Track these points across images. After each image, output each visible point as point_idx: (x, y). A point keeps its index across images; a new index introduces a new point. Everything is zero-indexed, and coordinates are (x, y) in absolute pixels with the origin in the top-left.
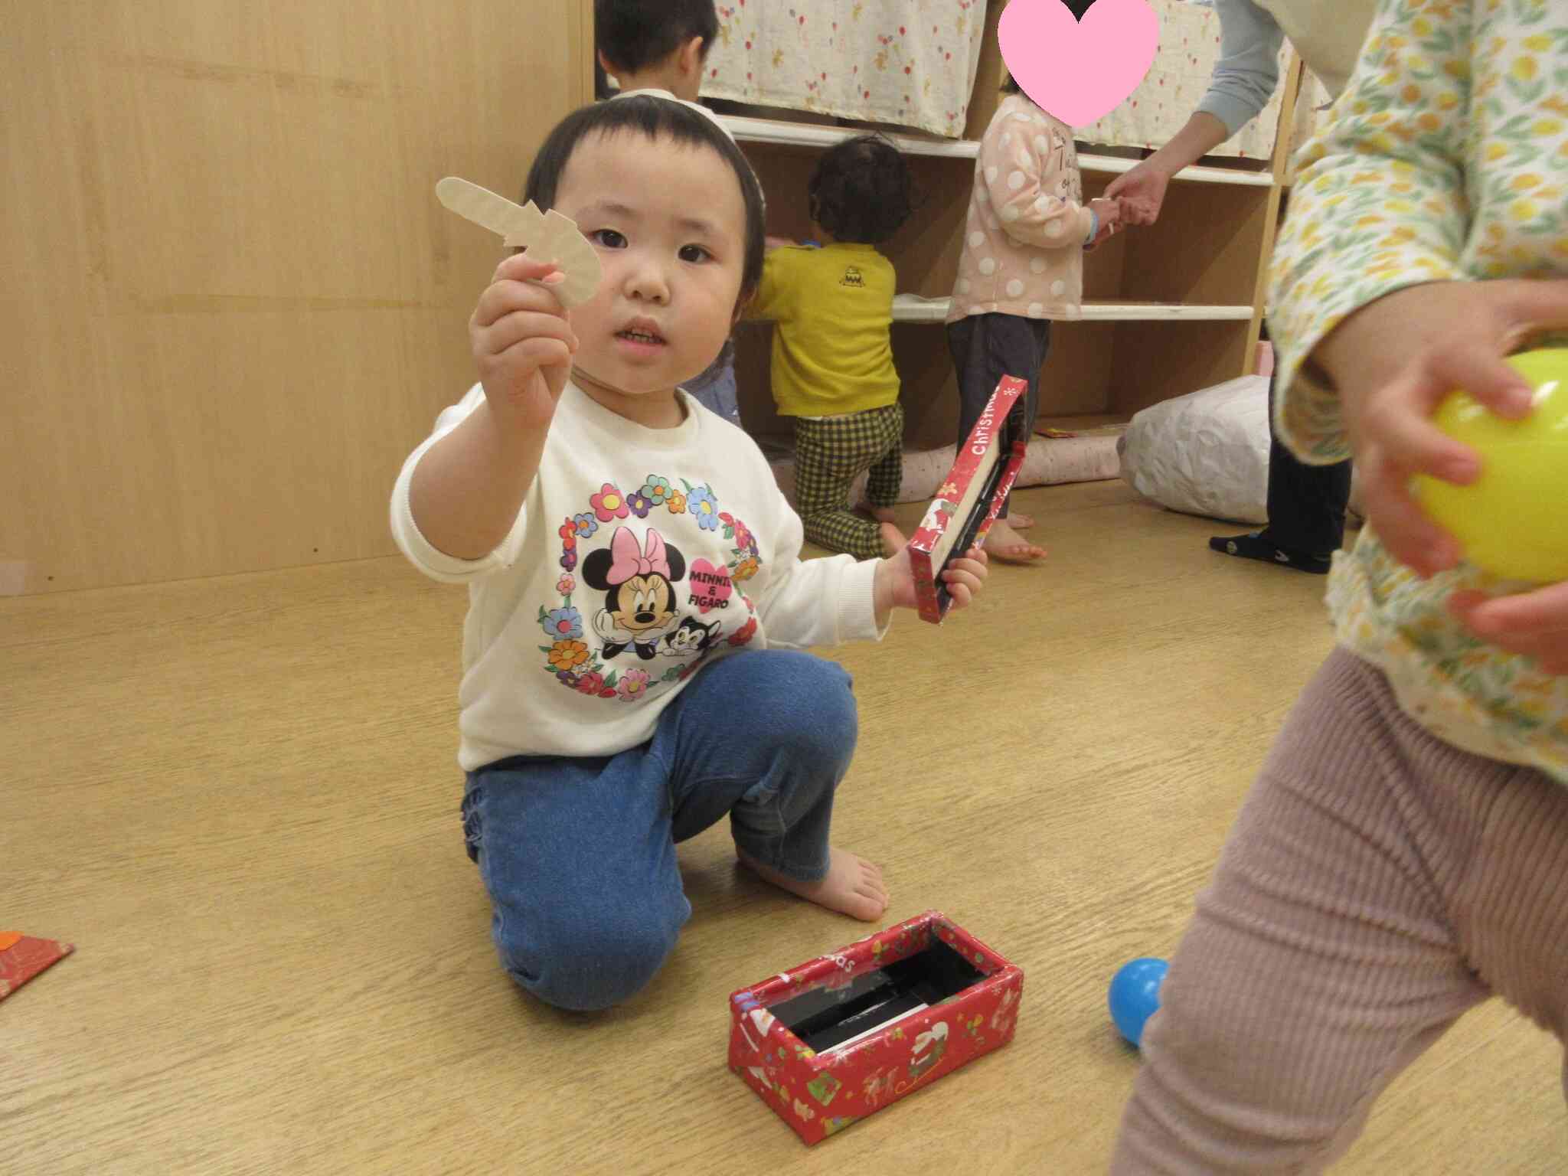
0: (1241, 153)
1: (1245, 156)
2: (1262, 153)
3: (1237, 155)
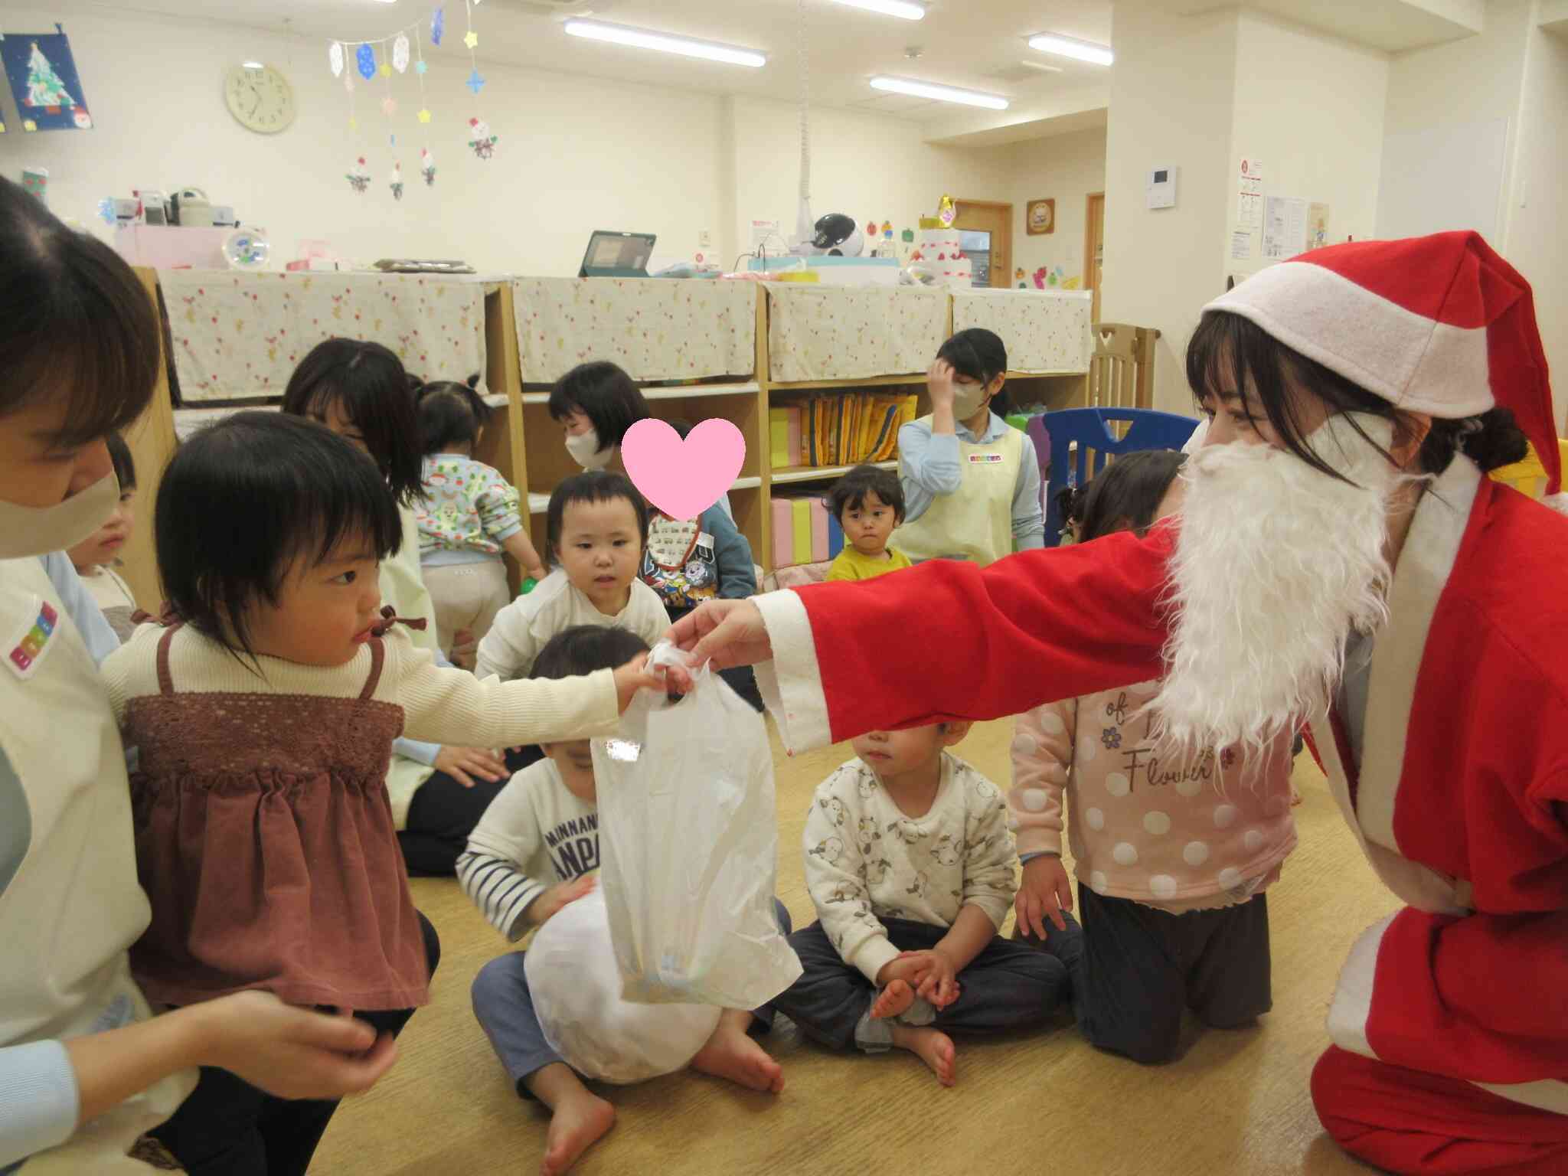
0: (727, 372)
1: (730, 373)
2: (744, 370)
3: (724, 373)
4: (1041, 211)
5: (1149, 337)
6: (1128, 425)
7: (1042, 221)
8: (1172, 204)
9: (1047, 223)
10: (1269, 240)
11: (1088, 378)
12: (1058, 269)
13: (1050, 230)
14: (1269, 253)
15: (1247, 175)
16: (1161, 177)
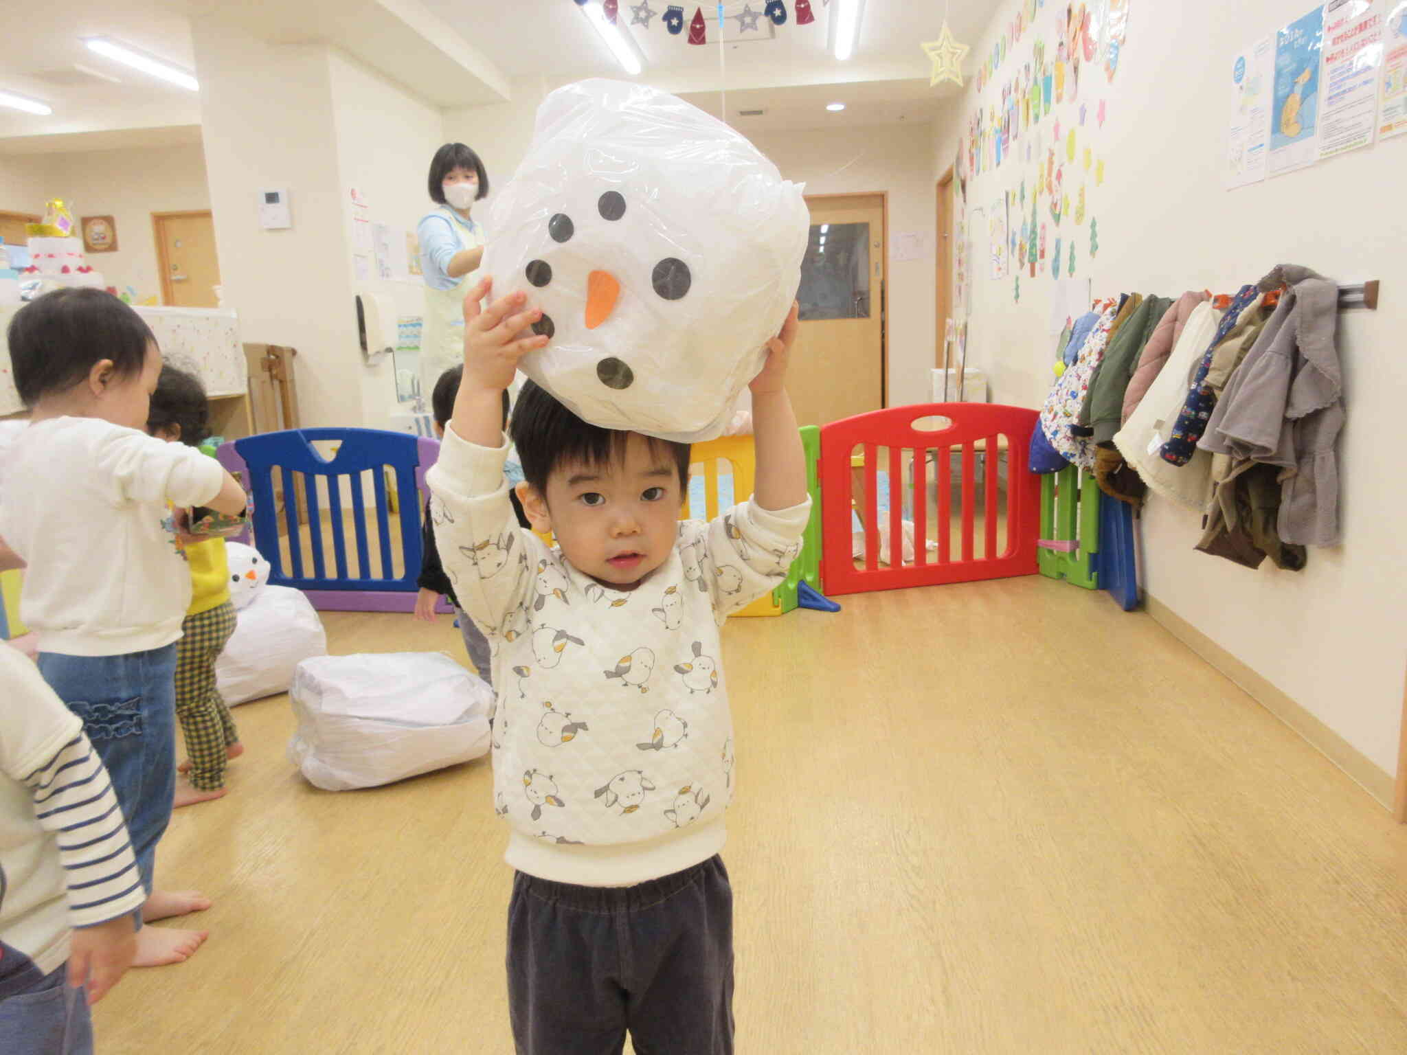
4: (99, 228)
5: (287, 355)
6: (337, 444)
7: (104, 238)
8: (287, 226)
9: (108, 240)
10: (381, 262)
11: (247, 400)
12: (129, 288)
13: (112, 247)
14: (383, 275)
15: (356, 202)
16: (272, 198)
